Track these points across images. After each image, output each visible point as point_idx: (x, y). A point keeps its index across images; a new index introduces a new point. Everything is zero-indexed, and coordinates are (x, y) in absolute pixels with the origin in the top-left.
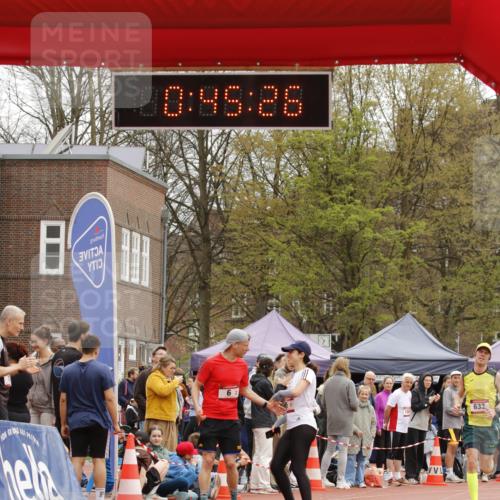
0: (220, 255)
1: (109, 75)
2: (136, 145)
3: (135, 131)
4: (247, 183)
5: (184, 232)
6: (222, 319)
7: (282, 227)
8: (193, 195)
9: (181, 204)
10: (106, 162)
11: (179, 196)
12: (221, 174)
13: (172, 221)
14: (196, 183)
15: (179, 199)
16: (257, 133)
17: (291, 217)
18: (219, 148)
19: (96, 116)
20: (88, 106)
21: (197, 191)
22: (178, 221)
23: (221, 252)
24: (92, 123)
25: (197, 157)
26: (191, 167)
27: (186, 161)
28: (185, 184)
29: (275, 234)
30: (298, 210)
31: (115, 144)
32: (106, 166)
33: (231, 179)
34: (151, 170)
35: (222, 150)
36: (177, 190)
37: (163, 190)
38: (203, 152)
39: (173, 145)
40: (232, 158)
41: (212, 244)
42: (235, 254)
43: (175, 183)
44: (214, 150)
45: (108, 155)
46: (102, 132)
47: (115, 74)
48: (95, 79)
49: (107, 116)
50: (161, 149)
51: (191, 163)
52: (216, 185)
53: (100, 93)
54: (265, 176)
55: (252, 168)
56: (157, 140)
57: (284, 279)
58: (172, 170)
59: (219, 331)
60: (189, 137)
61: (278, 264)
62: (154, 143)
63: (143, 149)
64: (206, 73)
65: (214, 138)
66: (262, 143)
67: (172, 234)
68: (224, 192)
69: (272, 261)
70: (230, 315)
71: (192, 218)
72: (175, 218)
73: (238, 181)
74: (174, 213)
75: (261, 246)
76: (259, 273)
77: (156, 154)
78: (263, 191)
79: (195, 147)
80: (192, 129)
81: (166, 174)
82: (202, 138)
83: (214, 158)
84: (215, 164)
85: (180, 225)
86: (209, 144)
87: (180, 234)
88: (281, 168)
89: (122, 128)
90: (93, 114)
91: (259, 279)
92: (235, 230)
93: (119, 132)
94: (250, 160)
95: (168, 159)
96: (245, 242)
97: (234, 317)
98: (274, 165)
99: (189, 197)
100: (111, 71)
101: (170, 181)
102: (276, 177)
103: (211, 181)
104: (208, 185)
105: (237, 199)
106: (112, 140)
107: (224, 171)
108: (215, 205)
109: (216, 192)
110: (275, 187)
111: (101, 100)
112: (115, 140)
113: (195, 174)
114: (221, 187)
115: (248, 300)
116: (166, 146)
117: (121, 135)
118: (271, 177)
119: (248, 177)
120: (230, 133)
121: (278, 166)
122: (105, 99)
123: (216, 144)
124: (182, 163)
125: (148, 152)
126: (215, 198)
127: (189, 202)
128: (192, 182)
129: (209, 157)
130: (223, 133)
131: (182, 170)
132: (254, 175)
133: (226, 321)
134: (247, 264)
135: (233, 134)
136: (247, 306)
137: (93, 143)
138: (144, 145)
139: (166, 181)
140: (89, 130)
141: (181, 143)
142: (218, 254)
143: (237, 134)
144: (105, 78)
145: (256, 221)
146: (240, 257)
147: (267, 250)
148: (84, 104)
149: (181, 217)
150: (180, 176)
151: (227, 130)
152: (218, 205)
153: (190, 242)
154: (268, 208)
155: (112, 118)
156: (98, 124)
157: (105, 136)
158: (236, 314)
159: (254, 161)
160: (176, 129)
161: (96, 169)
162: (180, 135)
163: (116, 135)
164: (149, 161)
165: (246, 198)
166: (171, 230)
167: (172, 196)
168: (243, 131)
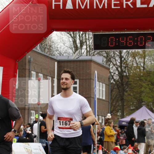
0: (127, 89)
1: (92, 34)
2: (100, 56)
3: (100, 51)
4: (135, 67)
5: (115, 82)
6: (128, 109)
7: (146, 80)
8: (118, 71)
9: (115, 73)
10: (91, 61)
11: (114, 71)
12: (127, 64)
13: (112, 79)
14: (119, 67)
15: (114, 72)
16: (138, 51)
17: (149, 77)
18: (126, 56)
19: (88, 47)
20: (85, 44)
21: (119, 69)
22: (113, 79)
23: (127, 88)
24: (86, 49)
25: (119, 59)
26: (117, 62)
27: (116, 60)
28: (116, 67)
29: (144, 82)
30: (151, 75)
31: (94, 55)
32: (91, 62)
33: (130, 65)
34: (105, 63)
35: (127, 57)
36: (113, 69)
37: (109, 69)
38: (121, 57)
39: (111, 55)
40: (130, 59)
41: (124, 86)
42: (132, 89)
43: (112, 67)
44: (124, 57)
45: (91, 59)
46: (90, 52)
47: (93, 33)
48: (87, 35)
49: (91, 47)
50: (108, 57)
51: (117, 61)
52: (125, 67)
53: (89, 40)
54: (140, 65)
55: (136, 62)
56: (107, 54)
57: (147, 96)
58: (111, 63)
59: (127, 113)
60: (117, 53)
61: (145, 92)
62: (106, 55)
63: (102, 57)
64: (121, 33)
65: (124, 53)
66: (139, 54)
67: (112, 83)
68: (128, 70)
69: (143, 91)
70: (130, 108)
71: (118, 78)
72: (113, 78)
73: (132, 66)
74: (112, 76)
75: (140, 86)
76: (139, 95)
77: (106, 58)
78: (140, 69)
79: (118, 56)
80: (117, 50)
81: (110, 64)
82: (121, 53)
83: (125, 59)
84: (125, 61)
85: (114, 80)
86: (123, 55)
87: (115, 83)
88: (145, 62)
89: (96, 50)
90: (87, 46)
91: (139, 97)
92: (131, 81)
93: (95, 51)
94: (136, 60)
95: (110, 60)
96: (134, 85)
97: (131, 108)
98: (143, 61)
99: (117, 71)
100: (92, 33)
101: (111, 66)
102: (144, 65)
103: (124, 66)
104: (123, 67)
105: (132, 72)
106: (93, 54)
107: (128, 63)
108: (125, 74)
109: (125, 70)
110: (144, 67)
111: (89, 41)
112: (94, 54)
113: (119, 64)
114: (127, 68)
115: (136, 103)
116: (109, 56)
117: (96, 52)
118: (142, 65)
119: (135, 65)
120: (129, 51)
121: (144, 61)
122: (90, 41)
123: (125, 55)
124: (115, 61)
125: (104, 58)
126: (125, 72)
127: (117, 73)
128: (118, 67)
129: (123, 59)
130: (127, 51)
131: (115, 63)
132: (137, 64)
133: (129, 110)
134: (136, 92)
135: (130, 52)
136: (135, 105)
137: (87, 55)
138: (102, 55)
139: (110, 66)
140: (86, 51)
141: (114, 55)
142: (126, 89)
143: (132, 52)
144: (90, 35)
145: (138, 79)
146: (133, 90)
147: (141, 87)
148: (84, 43)
149: (115, 78)
150: (114, 65)
151: (128, 50)
152: (126, 73)
153: (118, 85)
154: (142, 74)
155: (93, 47)
156: (88, 49)
157: (91, 53)
158: (132, 107)
159: (137, 60)
160: (112, 50)
161: (88, 63)
162: (114, 52)
163: (94, 53)
164: (104, 61)
165: (135, 71)
166: (112, 82)
167: (112, 71)
168: (133, 51)
